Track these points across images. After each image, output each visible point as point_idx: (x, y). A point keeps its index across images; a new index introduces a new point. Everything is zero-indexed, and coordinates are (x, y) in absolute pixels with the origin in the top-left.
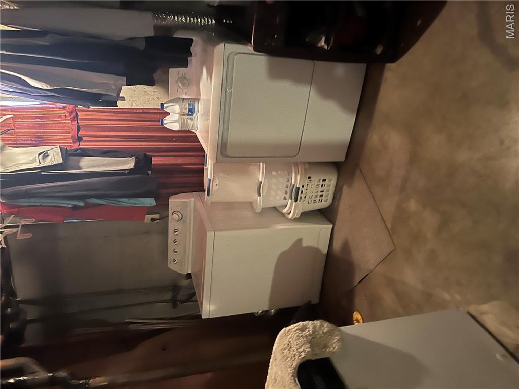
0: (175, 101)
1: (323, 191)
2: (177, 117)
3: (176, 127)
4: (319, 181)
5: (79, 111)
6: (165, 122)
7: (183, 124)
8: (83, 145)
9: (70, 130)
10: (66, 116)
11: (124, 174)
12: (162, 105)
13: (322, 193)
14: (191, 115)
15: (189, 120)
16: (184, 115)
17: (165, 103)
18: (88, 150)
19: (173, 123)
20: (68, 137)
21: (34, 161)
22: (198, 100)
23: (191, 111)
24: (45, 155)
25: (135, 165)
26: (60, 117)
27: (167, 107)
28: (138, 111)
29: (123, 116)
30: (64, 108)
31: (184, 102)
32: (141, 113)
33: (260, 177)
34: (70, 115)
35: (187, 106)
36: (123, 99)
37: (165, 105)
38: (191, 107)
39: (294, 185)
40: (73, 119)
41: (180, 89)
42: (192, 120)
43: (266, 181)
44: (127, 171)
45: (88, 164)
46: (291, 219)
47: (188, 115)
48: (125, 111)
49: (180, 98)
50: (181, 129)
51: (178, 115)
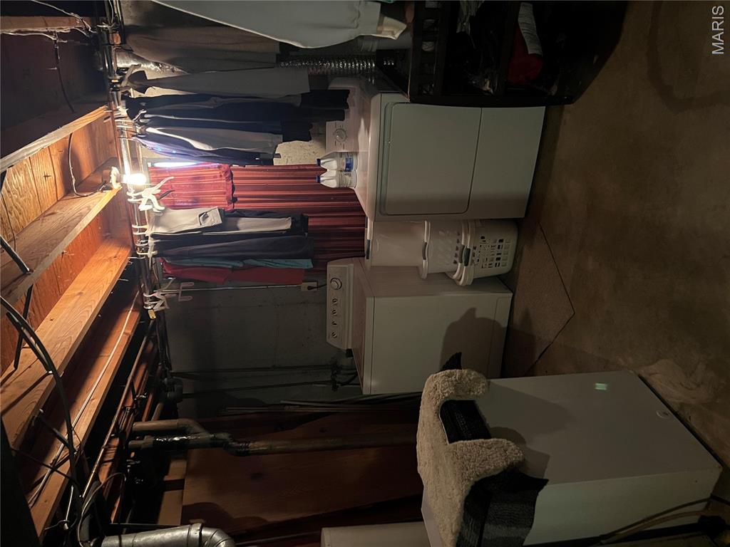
0: (332, 156)
1: (500, 254)
2: (334, 173)
3: (333, 184)
4: (495, 242)
5: (234, 170)
6: (321, 179)
7: (340, 181)
8: (238, 206)
9: (225, 191)
10: (221, 176)
11: (281, 235)
12: (319, 160)
13: (499, 256)
14: (349, 171)
15: (347, 177)
16: (341, 171)
17: (322, 159)
18: (245, 211)
19: (330, 179)
20: (223, 198)
21: (195, 222)
22: (357, 154)
23: (349, 167)
24: (205, 216)
25: (291, 226)
26: (215, 177)
27: (324, 163)
28: (294, 168)
29: (278, 174)
30: (219, 167)
31: (341, 157)
32: (296, 170)
33: (425, 238)
34: (225, 175)
35: (344, 161)
36: (279, 156)
37: (322, 161)
38: (349, 162)
39: (464, 246)
40: (228, 179)
41: (337, 142)
42: (350, 175)
43: (431, 242)
44: (284, 232)
45: (246, 225)
46: (461, 286)
47: (346, 171)
48: (280, 168)
49: (337, 153)
50: (338, 186)
51: (335, 171)
